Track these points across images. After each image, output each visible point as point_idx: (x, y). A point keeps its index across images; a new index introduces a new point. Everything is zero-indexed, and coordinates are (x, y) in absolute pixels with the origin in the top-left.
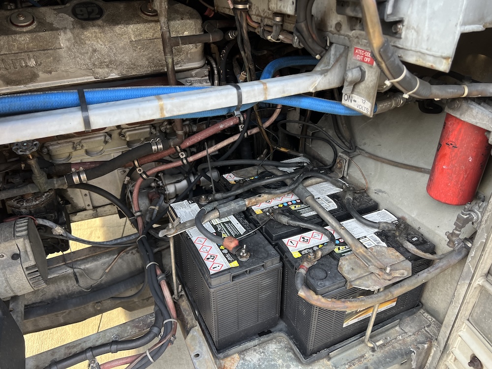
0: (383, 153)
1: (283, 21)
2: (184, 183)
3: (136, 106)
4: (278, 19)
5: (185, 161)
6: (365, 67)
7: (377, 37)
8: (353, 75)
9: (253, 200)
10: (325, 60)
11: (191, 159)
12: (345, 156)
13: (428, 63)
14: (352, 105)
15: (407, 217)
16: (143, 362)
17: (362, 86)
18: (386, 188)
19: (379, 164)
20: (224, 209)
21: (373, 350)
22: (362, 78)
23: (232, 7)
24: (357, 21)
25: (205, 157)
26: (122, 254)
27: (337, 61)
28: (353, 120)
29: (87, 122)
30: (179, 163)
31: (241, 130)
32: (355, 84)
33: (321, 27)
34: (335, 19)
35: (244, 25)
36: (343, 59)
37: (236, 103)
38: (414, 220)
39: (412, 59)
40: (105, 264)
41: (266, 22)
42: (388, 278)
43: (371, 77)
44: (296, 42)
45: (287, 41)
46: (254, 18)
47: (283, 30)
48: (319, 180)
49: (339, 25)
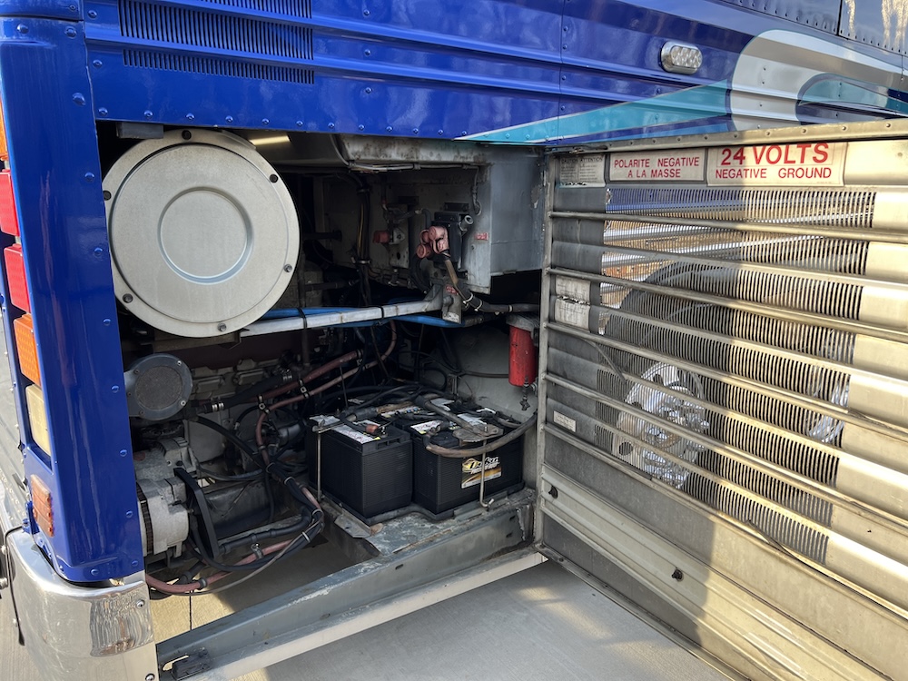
0: (484, 370)
1: (398, 271)
2: (296, 428)
3: (328, 316)
4: (396, 271)
5: (307, 395)
6: (453, 296)
7: (455, 280)
8: (447, 300)
9: (382, 408)
10: (430, 294)
11: (312, 393)
12: (453, 376)
13: (482, 290)
14: (449, 319)
15: (502, 410)
16: (301, 541)
17: (453, 306)
18: (487, 394)
19: (481, 379)
20: (360, 414)
21: (488, 509)
22: (452, 303)
23: (354, 262)
24: (445, 272)
25: (340, 383)
26: (248, 487)
27: (437, 294)
28: (452, 330)
29: (305, 324)
30: (301, 397)
31: (359, 364)
32: (449, 305)
33: (426, 275)
34: (433, 271)
35: (367, 275)
36: (440, 293)
37: (381, 317)
38: (508, 411)
39: (474, 290)
40: (231, 496)
41: (385, 272)
42: (486, 434)
43: (457, 301)
44: (409, 284)
45: (402, 285)
46: (374, 270)
47: (399, 278)
48: (435, 395)
49: (436, 274)
